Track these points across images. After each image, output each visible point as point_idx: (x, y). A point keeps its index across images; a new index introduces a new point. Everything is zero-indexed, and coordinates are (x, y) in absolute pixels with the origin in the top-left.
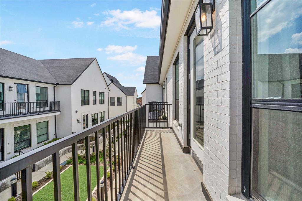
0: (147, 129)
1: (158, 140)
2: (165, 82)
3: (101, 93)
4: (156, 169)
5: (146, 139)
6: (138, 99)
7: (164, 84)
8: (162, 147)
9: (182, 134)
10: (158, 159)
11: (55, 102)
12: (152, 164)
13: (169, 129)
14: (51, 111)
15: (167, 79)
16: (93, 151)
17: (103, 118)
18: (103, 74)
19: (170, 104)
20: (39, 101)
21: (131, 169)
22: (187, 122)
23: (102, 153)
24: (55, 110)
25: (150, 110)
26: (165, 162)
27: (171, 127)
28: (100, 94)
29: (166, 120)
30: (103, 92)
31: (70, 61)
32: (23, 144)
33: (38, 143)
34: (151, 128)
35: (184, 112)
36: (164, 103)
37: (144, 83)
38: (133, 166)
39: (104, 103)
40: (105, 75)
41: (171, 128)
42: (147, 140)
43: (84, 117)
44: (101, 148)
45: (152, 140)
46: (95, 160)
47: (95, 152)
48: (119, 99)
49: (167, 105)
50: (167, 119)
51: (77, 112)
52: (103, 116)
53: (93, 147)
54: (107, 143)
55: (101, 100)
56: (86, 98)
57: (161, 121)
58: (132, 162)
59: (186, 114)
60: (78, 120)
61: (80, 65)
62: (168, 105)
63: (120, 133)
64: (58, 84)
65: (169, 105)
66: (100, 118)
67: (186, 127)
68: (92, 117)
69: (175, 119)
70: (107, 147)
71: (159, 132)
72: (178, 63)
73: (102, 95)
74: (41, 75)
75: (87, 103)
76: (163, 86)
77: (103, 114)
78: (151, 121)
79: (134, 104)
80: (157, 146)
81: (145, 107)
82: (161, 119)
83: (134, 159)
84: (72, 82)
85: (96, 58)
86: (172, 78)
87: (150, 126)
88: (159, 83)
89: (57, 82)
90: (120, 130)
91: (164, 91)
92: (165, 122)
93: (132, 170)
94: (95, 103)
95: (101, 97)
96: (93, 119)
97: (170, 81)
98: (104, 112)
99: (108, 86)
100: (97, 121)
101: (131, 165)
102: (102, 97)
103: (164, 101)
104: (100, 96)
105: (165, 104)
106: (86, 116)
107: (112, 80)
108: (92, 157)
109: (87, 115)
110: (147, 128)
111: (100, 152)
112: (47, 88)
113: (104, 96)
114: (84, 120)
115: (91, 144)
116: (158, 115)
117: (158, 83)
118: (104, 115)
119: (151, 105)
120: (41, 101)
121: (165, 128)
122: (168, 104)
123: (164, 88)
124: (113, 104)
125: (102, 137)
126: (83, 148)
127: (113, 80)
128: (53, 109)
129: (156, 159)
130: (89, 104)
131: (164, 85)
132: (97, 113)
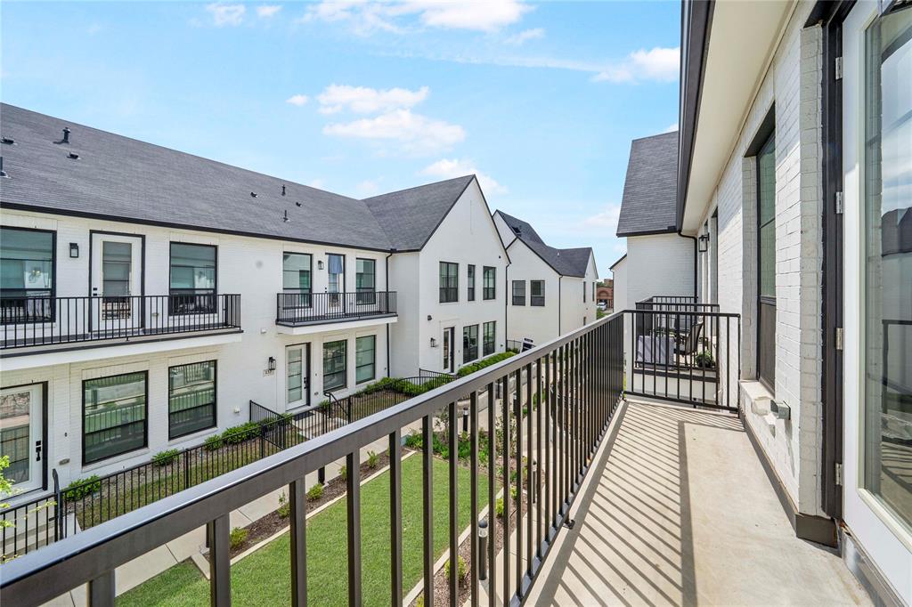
0: (629, 398)
1: (670, 450)
2: (706, 224)
3: (487, 269)
4: (654, 559)
5: (620, 432)
6: (599, 285)
7: (702, 232)
8: (684, 478)
9: (790, 449)
10: (667, 524)
11: (387, 292)
12: (637, 533)
13: (727, 412)
14: (380, 312)
15: (715, 215)
16: (465, 428)
17: (490, 340)
18: (492, 217)
19: (728, 316)
20: (361, 291)
21: (561, 525)
22: (820, 406)
23: (487, 439)
24: (388, 312)
25: (642, 329)
26: (695, 545)
27: (733, 404)
28: (484, 273)
29: (712, 375)
30: (492, 268)
31: (417, 193)
32: (335, 379)
33: (357, 383)
34: (644, 395)
35: (803, 358)
36: (704, 305)
37: (619, 235)
38: (568, 519)
39: (494, 298)
40: (498, 219)
41: (736, 410)
42: (624, 439)
43: (446, 333)
44: (483, 424)
45: (647, 445)
46: (467, 454)
47: (469, 432)
48: (537, 286)
49: (714, 318)
50: (717, 371)
51: (430, 318)
52: (490, 334)
53: (465, 418)
54: (498, 413)
55: (488, 288)
56: (452, 285)
57: (688, 373)
58: (564, 504)
59: (816, 367)
60: (432, 339)
61: (438, 200)
62: (721, 318)
63: (534, 391)
64: (393, 251)
65: (723, 320)
66: (484, 339)
67: (815, 425)
68: (465, 333)
69: (757, 379)
70: (499, 427)
71: (679, 416)
72: (770, 149)
73: (491, 276)
74: (365, 233)
75: (452, 296)
76: (701, 241)
77: (491, 330)
78: (642, 368)
79: (584, 301)
80: (666, 468)
81: (619, 320)
82: (687, 367)
83: (571, 495)
84: (421, 243)
85: (474, 176)
86: (741, 210)
87: (638, 388)
88: (679, 232)
89: (392, 247)
90: (534, 382)
91: (705, 261)
92: (703, 379)
93: (564, 531)
94: (472, 297)
95: (486, 280)
96: (465, 339)
97: (733, 222)
98: (494, 322)
99: (506, 250)
100: (477, 347)
101: (561, 512)
102: (491, 281)
103: (705, 297)
104: (484, 278)
105: (705, 314)
106: (449, 330)
107: (516, 230)
108: (462, 443)
109: (453, 329)
110: (626, 392)
111: (482, 435)
112: (374, 260)
113: (494, 278)
114: (446, 340)
115: (460, 408)
116: (677, 351)
117: (675, 230)
118: (494, 332)
119: (644, 312)
120: (365, 291)
121: (704, 404)
122: (718, 315)
123: (703, 248)
124: (519, 301)
125: (487, 393)
126: (440, 414)
127: (521, 230)
128: (384, 309)
129: (660, 519)
130: (457, 301)
131: (702, 237)
132: (478, 325)
